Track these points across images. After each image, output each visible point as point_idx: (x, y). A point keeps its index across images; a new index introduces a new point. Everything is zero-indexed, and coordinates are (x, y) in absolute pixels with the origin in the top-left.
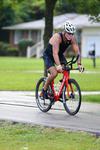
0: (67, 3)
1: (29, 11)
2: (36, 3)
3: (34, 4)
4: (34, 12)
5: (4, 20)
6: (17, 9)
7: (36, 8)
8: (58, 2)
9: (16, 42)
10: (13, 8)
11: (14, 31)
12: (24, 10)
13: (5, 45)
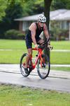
0: (60, 2)
1: (33, 8)
2: (38, 2)
3: (36, 3)
4: (36, 8)
5: (15, 14)
6: (25, 6)
7: (38, 6)
8: (53, 2)
9: (24, 30)
10: (22, 6)
11: (22, 22)
12: (29, 7)
13: (16, 32)
